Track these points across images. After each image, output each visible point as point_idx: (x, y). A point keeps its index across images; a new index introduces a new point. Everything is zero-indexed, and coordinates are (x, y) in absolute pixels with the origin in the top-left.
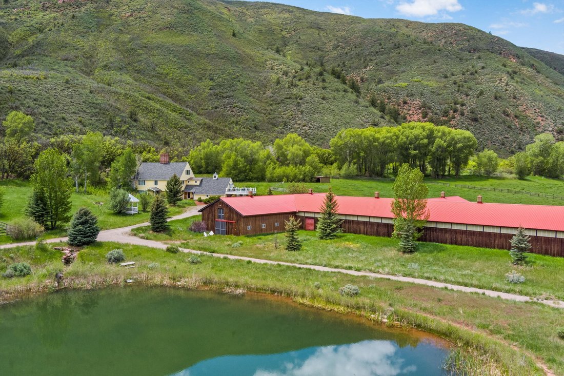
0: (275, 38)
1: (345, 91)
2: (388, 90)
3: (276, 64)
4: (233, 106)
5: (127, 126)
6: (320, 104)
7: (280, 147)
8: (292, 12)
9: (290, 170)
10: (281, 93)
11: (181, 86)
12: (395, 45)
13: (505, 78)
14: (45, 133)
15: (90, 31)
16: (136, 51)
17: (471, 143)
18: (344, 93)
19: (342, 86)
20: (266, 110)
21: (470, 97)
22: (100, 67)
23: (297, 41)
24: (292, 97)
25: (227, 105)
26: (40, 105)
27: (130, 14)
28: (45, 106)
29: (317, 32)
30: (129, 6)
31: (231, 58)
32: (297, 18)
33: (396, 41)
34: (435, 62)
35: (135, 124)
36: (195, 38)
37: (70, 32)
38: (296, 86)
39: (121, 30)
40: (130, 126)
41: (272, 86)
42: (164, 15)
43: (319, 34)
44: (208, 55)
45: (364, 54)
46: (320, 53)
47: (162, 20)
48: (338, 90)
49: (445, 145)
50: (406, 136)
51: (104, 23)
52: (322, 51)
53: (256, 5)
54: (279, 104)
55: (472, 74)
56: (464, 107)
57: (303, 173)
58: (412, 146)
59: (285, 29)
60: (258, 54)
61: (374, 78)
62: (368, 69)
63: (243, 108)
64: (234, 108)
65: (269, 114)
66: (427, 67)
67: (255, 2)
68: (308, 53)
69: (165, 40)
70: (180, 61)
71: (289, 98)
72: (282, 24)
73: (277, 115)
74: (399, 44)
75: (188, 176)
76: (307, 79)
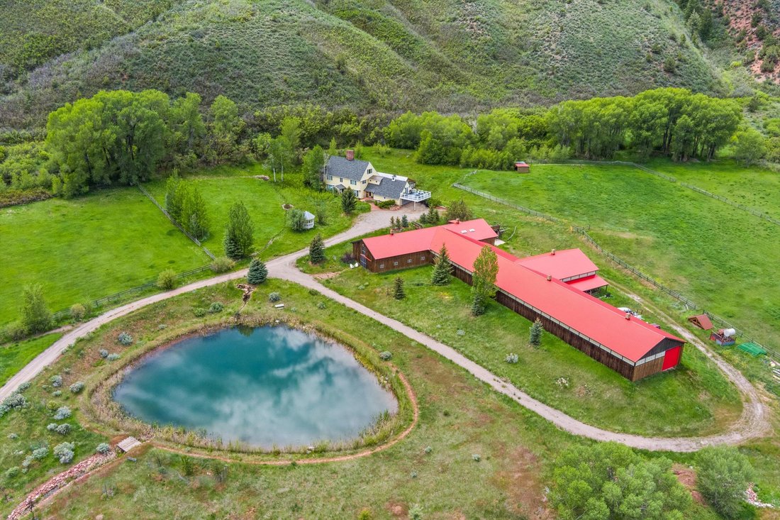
5: (333, 82)
9: (488, 154)
14: (251, 100)
26: (246, 64)
28: (251, 64)
35: (342, 77)
40: (336, 82)
49: (692, 123)
50: (640, 111)
57: (500, 160)
58: (645, 126)
63: (485, 22)
64: (475, 21)
65: (521, 28)
73: (531, 30)
75: (371, 175)
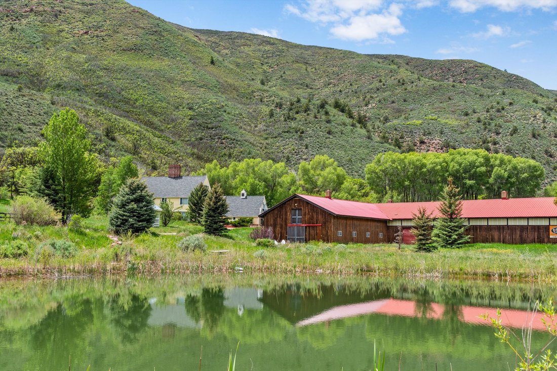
0: (255, 72)
1: (353, 125)
2: (399, 128)
3: (265, 95)
4: (223, 137)
5: (104, 144)
6: (326, 138)
7: (306, 172)
8: (273, 44)
10: (276, 127)
11: (155, 114)
12: (399, 82)
13: (540, 114)
15: (35, 47)
16: (95, 72)
17: (538, 173)
18: (352, 127)
19: (348, 121)
20: (261, 143)
21: (501, 135)
22: (51, 87)
23: (282, 77)
24: (291, 130)
25: (214, 136)
27: (84, 31)
29: (304, 67)
30: (83, 23)
31: (212, 87)
32: (280, 52)
33: (399, 77)
34: (450, 99)
35: (113, 143)
36: (167, 63)
37: (8, 45)
38: (294, 119)
39: (74, 48)
40: (107, 145)
41: (264, 118)
42: (127, 35)
43: (306, 70)
44: (183, 82)
45: (363, 92)
46: (309, 90)
47: (125, 41)
48: (344, 124)
49: (506, 176)
50: (457, 162)
51: (52, 39)
52: (311, 88)
53: (231, 35)
54: (276, 137)
55: (498, 111)
56: (498, 145)
58: (467, 175)
59: (267, 63)
60: (243, 85)
61: (378, 116)
62: (370, 106)
63: (234, 139)
64: (224, 139)
65: (266, 148)
66: (442, 104)
67: (229, 32)
68: (296, 90)
69: (130, 63)
70: (150, 87)
71: (287, 132)
72: (262, 57)
73: (276, 149)
74: (403, 80)
76: (306, 111)
